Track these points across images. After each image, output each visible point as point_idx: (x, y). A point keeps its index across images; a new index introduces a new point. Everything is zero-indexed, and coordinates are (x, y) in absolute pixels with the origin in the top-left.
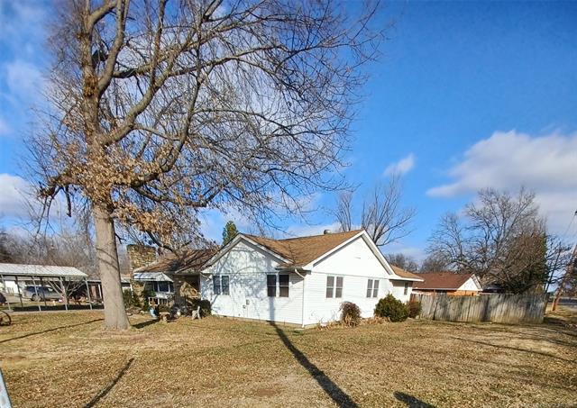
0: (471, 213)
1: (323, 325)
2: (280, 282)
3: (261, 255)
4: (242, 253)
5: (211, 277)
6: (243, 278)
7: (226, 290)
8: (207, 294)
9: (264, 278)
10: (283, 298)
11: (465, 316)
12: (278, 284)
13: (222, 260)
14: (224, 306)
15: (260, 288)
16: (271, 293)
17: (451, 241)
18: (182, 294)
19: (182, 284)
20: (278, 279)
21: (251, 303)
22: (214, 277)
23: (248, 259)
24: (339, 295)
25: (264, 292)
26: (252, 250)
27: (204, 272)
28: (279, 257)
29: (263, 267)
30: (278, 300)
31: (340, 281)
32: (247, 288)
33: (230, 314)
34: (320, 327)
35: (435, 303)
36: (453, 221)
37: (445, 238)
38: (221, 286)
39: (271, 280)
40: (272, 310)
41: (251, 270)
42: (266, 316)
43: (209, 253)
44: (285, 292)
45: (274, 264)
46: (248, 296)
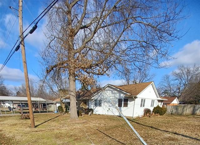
1: (140, 117)
3: (116, 92)
4: (108, 91)
5: (94, 100)
6: (108, 100)
7: (100, 105)
8: (92, 106)
9: (117, 100)
10: (124, 107)
12: (123, 102)
13: (99, 94)
14: (99, 110)
15: (115, 104)
16: (120, 105)
18: (81, 106)
19: (81, 103)
20: (123, 100)
21: (111, 109)
23: (111, 94)
24: (144, 106)
25: (117, 105)
26: (112, 90)
27: (92, 98)
28: (125, 92)
29: (117, 96)
32: (109, 104)
33: (101, 113)
38: (98, 103)
39: (120, 101)
40: (120, 111)
41: (112, 97)
42: (117, 114)
44: (126, 105)
45: (122, 95)
46: (110, 106)
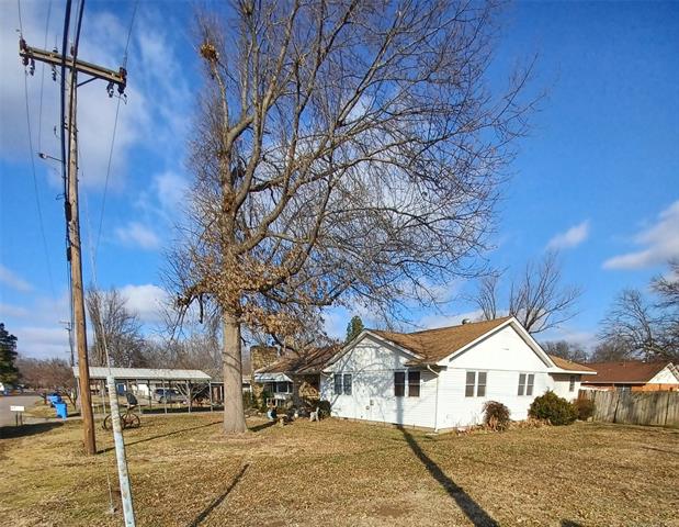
0: (660, 287)
1: (460, 429)
2: (409, 380)
3: (388, 351)
4: (368, 349)
5: (332, 376)
6: (367, 376)
7: (348, 390)
8: (327, 394)
9: (391, 375)
10: (412, 398)
11: (662, 418)
12: (407, 382)
13: (345, 358)
14: (347, 407)
15: (387, 387)
16: (399, 392)
17: (632, 322)
18: (301, 395)
19: (301, 384)
20: (407, 377)
21: (375, 403)
22: (336, 376)
23: (374, 356)
24: (481, 393)
25: (391, 391)
26: (378, 345)
27: (325, 370)
28: (408, 352)
29: (391, 363)
30: (407, 400)
31: (483, 377)
32: (372, 387)
33: (350, 416)
34: (458, 432)
35: (615, 400)
36: (635, 299)
37: (623, 319)
38: (343, 385)
39: (399, 377)
40: (400, 411)
41: (377, 367)
42: (392, 419)
43: (331, 351)
44: (415, 391)
45: (403, 360)
46: (373, 395)
